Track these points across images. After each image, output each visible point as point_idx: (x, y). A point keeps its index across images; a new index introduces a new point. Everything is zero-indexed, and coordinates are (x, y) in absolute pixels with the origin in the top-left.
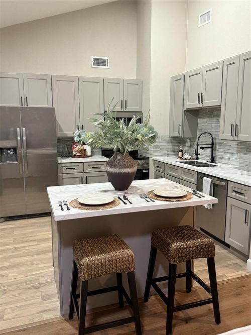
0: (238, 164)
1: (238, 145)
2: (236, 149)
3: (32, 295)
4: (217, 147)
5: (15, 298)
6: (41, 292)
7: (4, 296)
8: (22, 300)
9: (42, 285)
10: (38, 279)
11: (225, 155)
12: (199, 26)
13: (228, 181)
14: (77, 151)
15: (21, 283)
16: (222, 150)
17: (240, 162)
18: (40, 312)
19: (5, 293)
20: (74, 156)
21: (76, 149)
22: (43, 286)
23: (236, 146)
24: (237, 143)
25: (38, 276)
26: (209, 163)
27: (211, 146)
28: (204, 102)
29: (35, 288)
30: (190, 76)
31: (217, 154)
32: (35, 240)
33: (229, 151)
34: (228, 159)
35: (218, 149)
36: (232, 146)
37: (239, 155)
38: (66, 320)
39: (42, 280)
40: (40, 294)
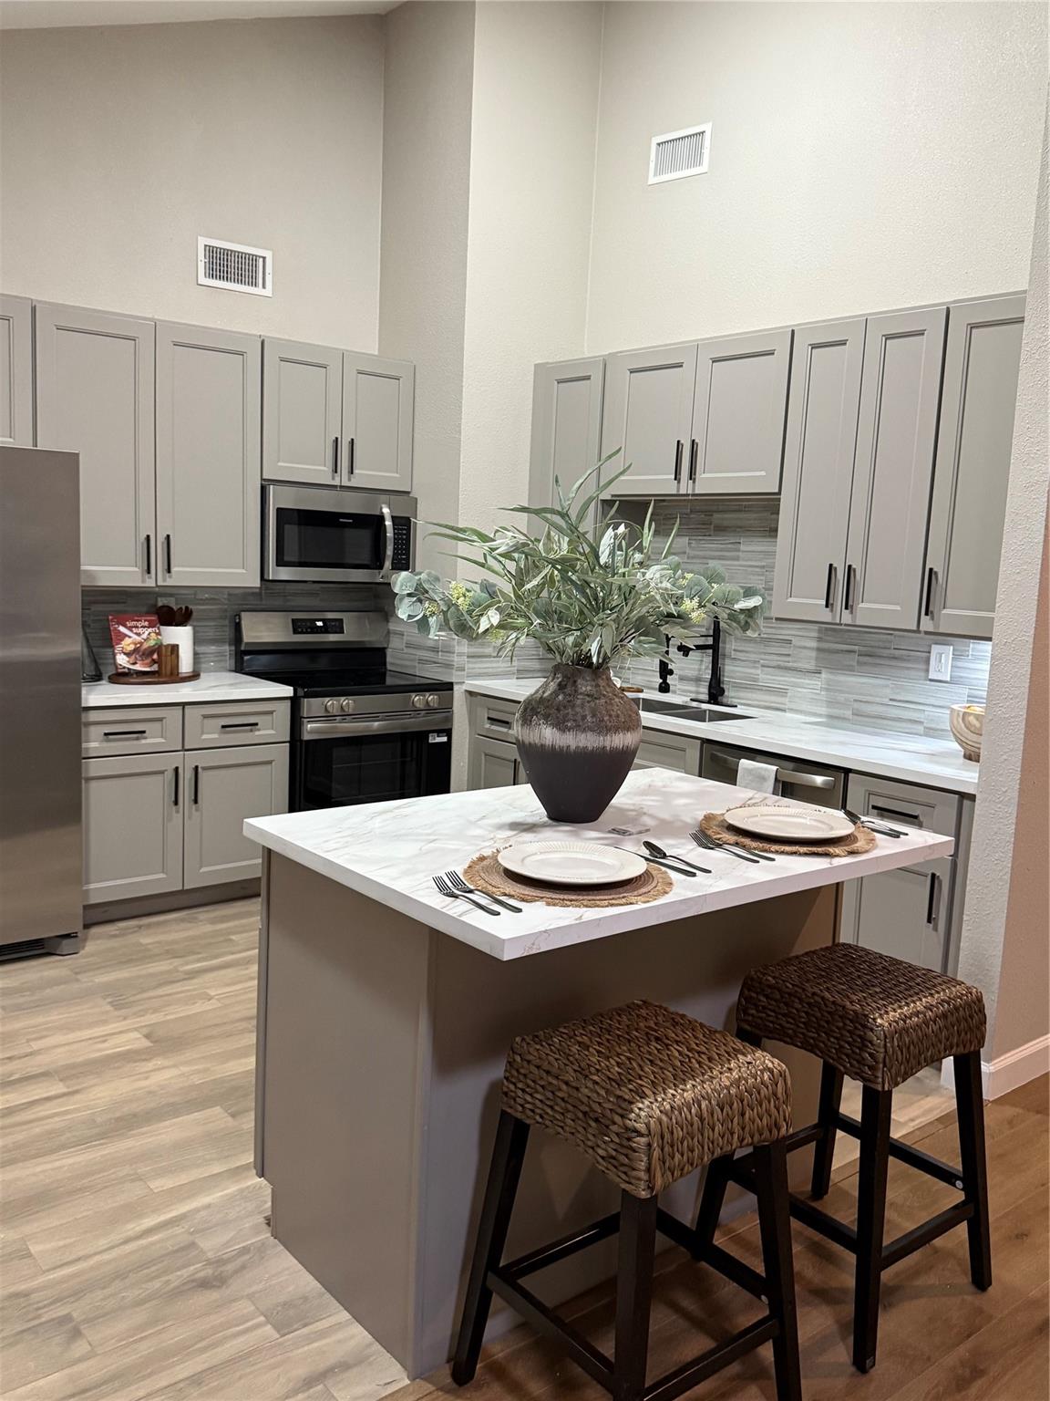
0: (823, 710)
1: (820, 639)
2: (814, 654)
3: (216, 1319)
4: (730, 645)
5: (145, 1348)
6: (250, 1297)
7: (80, 1348)
8: (183, 1350)
9: (230, 1267)
10: (193, 1245)
11: (765, 677)
12: (652, 180)
13: (847, 771)
14: (137, 653)
15: (120, 1275)
16: (753, 657)
17: (830, 703)
18: (309, 1382)
19: (76, 1334)
20: (121, 677)
21: (128, 644)
22: (236, 1272)
23: (814, 644)
24: (820, 631)
25: (178, 1230)
26: (705, 706)
27: (710, 641)
28: (700, 475)
29: (205, 1284)
30: (632, 372)
31: (730, 671)
32: (45, 1075)
33: (781, 661)
34: (782, 692)
35: (733, 655)
36: (795, 641)
37: (823, 675)
38: (448, 1391)
39: (211, 1244)
40: (245, 1307)
